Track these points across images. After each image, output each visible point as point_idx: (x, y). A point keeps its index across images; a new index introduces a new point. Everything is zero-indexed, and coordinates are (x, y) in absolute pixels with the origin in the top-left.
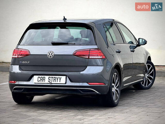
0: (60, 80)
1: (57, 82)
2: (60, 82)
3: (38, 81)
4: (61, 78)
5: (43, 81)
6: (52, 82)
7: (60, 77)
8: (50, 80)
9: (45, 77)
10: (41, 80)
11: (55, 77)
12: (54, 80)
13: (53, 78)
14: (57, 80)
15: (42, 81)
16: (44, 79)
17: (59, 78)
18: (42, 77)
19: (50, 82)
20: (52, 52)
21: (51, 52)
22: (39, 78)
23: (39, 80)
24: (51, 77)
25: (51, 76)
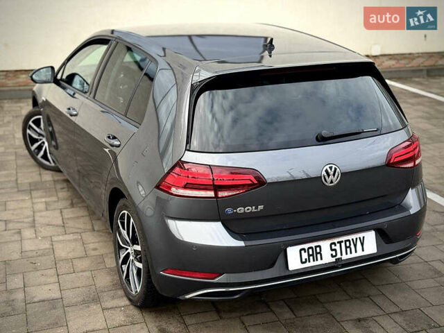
0: (362, 244)
1: (356, 252)
2: (363, 250)
3: (302, 263)
4: (364, 237)
5: (317, 260)
6: (341, 255)
7: (360, 238)
8: (335, 250)
9: (320, 247)
10: (311, 258)
11: (349, 241)
12: (346, 247)
13: (343, 244)
14: (355, 246)
15: (314, 261)
16: (320, 253)
17: (358, 240)
18: (311, 248)
19: (339, 259)
20: (334, 166)
21: (331, 168)
22: (303, 252)
23: (304, 260)
24: (338, 242)
25: (336, 240)
